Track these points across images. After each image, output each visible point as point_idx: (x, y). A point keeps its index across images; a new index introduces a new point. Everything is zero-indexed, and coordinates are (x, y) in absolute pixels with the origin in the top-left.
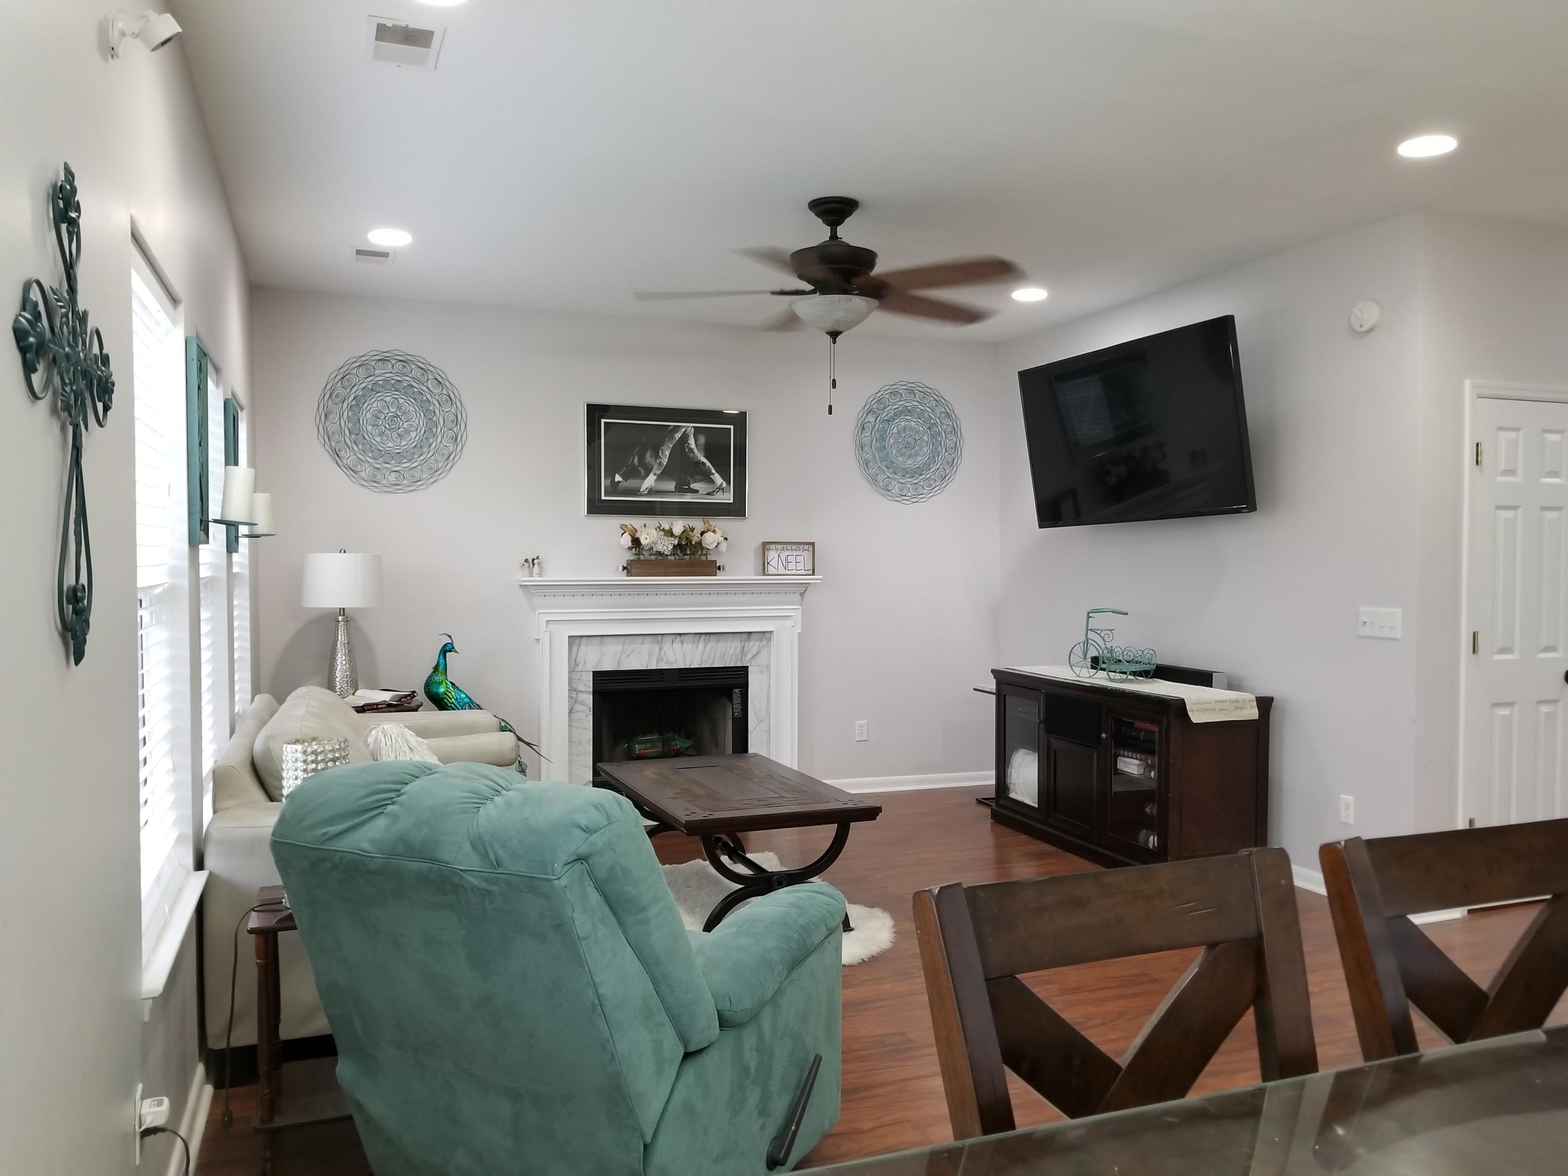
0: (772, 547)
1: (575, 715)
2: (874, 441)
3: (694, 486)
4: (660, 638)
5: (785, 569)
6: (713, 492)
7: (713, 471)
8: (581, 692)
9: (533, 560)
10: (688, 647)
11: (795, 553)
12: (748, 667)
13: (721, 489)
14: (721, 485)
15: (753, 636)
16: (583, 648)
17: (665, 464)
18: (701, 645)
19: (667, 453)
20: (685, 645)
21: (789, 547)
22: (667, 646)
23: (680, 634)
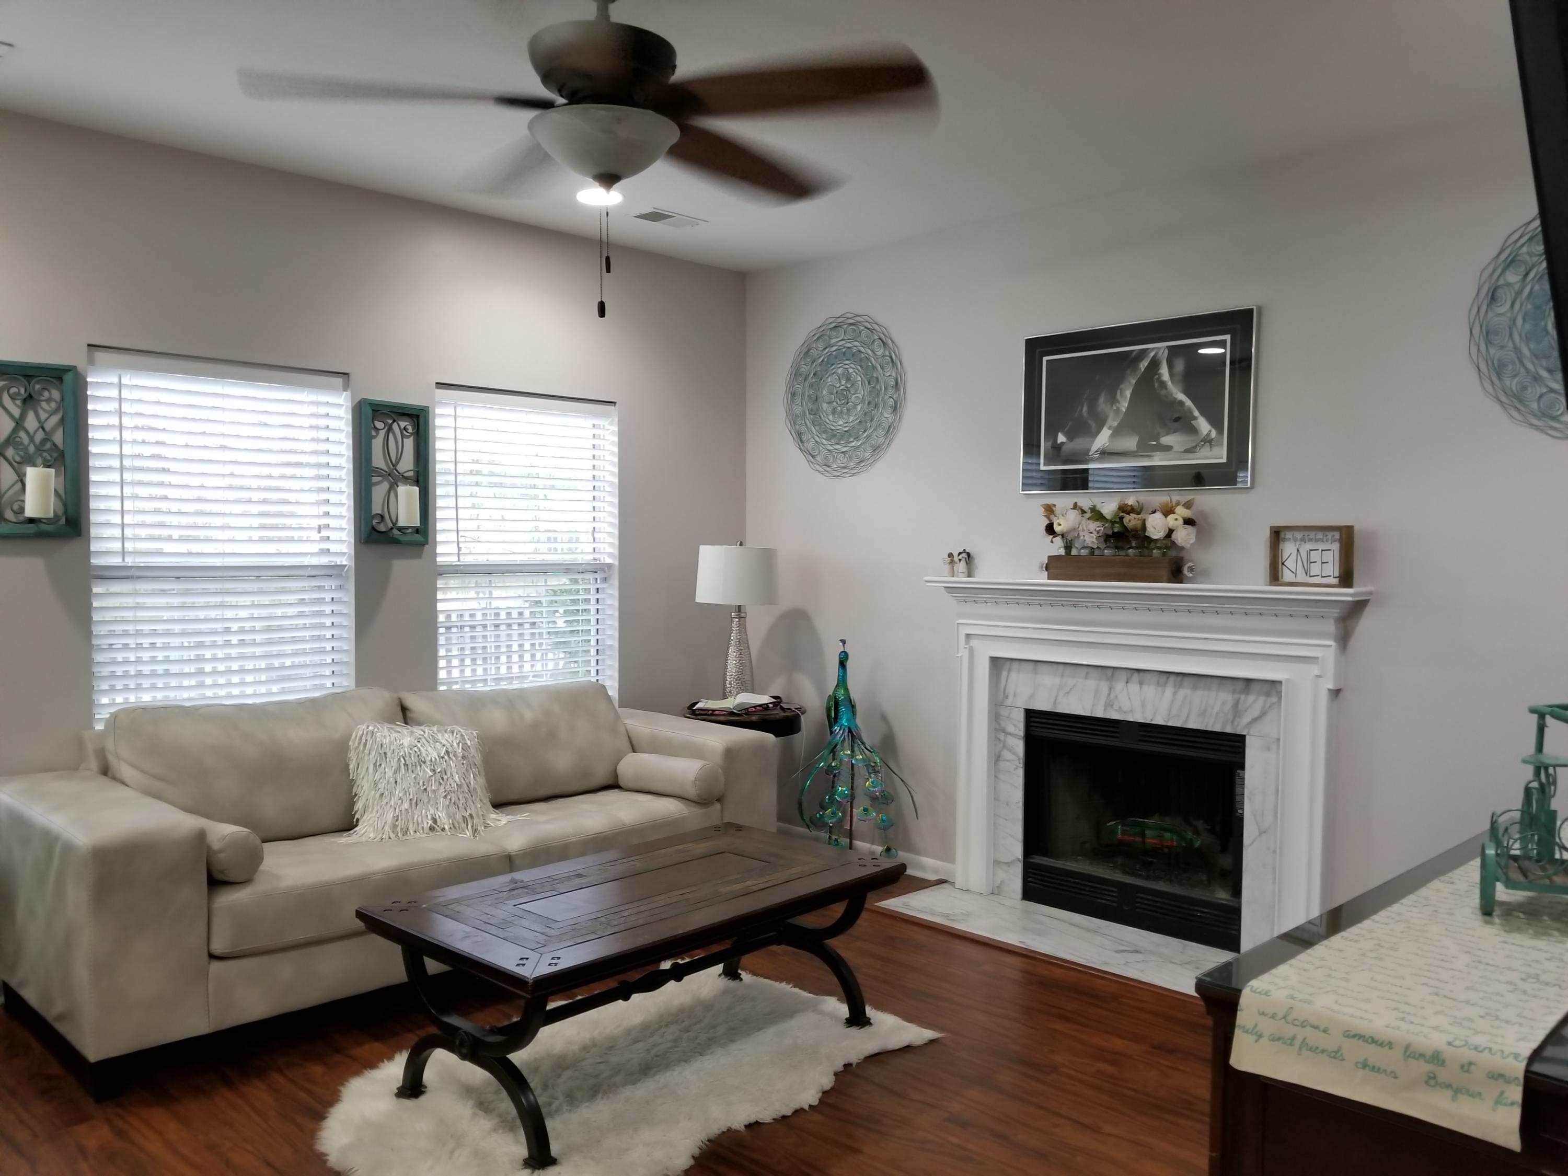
0: (1289, 535)
1: (1002, 765)
2: (1519, 321)
3: (1166, 440)
4: (1109, 672)
5: (1307, 574)
6: (1195, 447)
7: (1196, 413)
8: (1010, 734)
9: (960, 553)
10: (1150, 691)
11: (1321, 546)
12: (1244, 736)
13: (1208, 441)
14: (1208, 434)
15: (1254, 686)
16: (1013, 675)
17: (1124, 410)
18: (1169, 690)
19: (1128, 394)
20: (1145, 688)
21: (1312, 535)
22: (1119, 686)
23: (1138, 670)
